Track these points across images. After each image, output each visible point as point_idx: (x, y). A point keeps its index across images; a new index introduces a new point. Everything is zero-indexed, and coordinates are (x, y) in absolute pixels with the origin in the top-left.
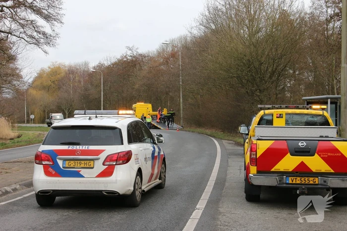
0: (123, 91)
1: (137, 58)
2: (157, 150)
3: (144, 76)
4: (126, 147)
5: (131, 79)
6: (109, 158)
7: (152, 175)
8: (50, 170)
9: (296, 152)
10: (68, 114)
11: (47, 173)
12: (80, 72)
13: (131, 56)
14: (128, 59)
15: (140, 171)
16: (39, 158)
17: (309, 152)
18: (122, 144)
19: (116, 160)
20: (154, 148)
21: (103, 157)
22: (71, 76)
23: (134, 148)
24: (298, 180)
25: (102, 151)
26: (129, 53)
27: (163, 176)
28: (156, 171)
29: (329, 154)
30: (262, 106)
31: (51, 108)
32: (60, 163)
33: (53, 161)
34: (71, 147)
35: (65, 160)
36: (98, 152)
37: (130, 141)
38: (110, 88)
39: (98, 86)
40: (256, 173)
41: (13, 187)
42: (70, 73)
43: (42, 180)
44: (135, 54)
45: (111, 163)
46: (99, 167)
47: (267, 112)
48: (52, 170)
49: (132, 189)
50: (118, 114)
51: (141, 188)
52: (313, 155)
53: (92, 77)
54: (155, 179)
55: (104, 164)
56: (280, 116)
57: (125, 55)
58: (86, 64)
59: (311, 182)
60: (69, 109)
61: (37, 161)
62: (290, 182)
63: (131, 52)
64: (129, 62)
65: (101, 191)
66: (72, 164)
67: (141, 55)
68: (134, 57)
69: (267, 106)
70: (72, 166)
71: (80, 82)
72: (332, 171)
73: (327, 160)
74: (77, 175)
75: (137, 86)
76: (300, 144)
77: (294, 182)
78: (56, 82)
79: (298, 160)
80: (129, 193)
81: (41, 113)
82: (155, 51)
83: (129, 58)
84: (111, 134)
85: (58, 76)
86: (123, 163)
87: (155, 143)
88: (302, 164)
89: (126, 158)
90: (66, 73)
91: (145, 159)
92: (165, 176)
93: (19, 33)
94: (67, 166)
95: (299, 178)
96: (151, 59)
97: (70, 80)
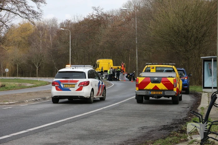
0: (89, 47)
1: (102, 18)
2: (101, 82)
3: (107, 34)
4: (87, 79)
5: (96, 36)
6: (81, 84)
7: (98, 93)
8: (58, 88)
9: (153, 82)
10: (38, 68)
11: (57, 89)
12: (49, 29)
13: (97, 16)
14: (93, 18)
15: (93, 90)
16: (54, 84)
17: (158, 82)
18: (86, 78)
19: (83, 84)
20: (100, 82)
21: (78, 83)
22: (40, 32)
23: (91, 80)
24: (154, 93)
25: (78, 81)
26: (95, 13)
27: (104, 94)
28: (100, 91)
29: (166, 83)
30: (147, 63)
31: (22, 62)
32: (62, 85)
33: (59, 85)
34: (66, 79)
35: (64, 84)
36: (77, 81)
37: (89, 78)
38: (77, 44)
39: (66, 42)
40: (138, 90)
41: (39, 99)
42: (39, 30)
43: (55, 92)
44: (100, 14)
45: (81, 86)
46: (77, 87)
47: (149, 66)
48: (59, 88)
49: (90, 96)
50: (84, 67)
51: (93, 96)
52: (160, 83)
53: (60, 34)
54: (100, 95)
55: (79, 86)
56: (153, 68)
57: (91, 15)
58: (54, 21)
59: (159, 94)
60: (39, 64)
61: (53, 85)
62: (151, 93)
63: (96, 12)
64: (94, 21)
65: (78, 96)
66: (67, 86)
67: (105, 15)
68: (99, 17)
69: (149, 64)
70: (66, 87)
71: (48, 38)
72: (167, 89)
73: (165, 85)
74: (69, 90)
75: (101, 43)
76: (155, 79)
77: (153, 93)
78: (26, 38)
79: (154, 85)
80: (89, 97)
81: (12, 67)
82: (119, 10)
83: (95, 17)
84: (81, 75)
85: (28, 32)
86: (86, 86)
87: (100, 80)
88: (156, 86)
89: (87, 83)
90: (36, 30)
91: (95, 85)
92: (105, 95)
93: (15, 11)
94: (65, 86)
95: (154, 92)
96: (115, 18)
97: (39, 36)
